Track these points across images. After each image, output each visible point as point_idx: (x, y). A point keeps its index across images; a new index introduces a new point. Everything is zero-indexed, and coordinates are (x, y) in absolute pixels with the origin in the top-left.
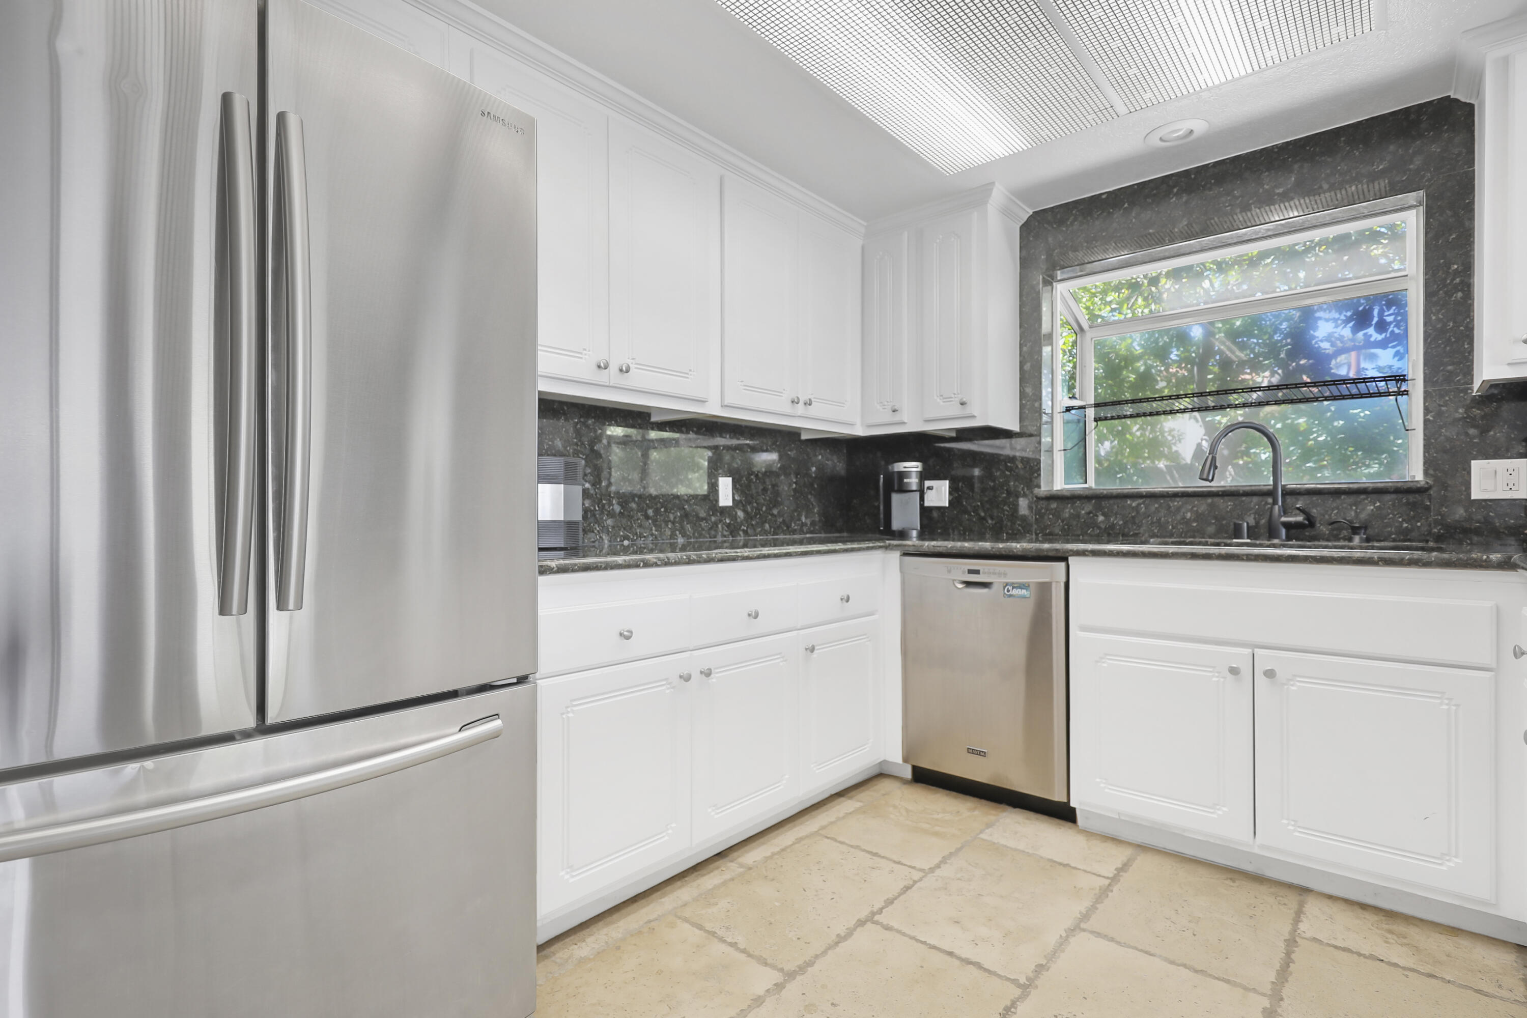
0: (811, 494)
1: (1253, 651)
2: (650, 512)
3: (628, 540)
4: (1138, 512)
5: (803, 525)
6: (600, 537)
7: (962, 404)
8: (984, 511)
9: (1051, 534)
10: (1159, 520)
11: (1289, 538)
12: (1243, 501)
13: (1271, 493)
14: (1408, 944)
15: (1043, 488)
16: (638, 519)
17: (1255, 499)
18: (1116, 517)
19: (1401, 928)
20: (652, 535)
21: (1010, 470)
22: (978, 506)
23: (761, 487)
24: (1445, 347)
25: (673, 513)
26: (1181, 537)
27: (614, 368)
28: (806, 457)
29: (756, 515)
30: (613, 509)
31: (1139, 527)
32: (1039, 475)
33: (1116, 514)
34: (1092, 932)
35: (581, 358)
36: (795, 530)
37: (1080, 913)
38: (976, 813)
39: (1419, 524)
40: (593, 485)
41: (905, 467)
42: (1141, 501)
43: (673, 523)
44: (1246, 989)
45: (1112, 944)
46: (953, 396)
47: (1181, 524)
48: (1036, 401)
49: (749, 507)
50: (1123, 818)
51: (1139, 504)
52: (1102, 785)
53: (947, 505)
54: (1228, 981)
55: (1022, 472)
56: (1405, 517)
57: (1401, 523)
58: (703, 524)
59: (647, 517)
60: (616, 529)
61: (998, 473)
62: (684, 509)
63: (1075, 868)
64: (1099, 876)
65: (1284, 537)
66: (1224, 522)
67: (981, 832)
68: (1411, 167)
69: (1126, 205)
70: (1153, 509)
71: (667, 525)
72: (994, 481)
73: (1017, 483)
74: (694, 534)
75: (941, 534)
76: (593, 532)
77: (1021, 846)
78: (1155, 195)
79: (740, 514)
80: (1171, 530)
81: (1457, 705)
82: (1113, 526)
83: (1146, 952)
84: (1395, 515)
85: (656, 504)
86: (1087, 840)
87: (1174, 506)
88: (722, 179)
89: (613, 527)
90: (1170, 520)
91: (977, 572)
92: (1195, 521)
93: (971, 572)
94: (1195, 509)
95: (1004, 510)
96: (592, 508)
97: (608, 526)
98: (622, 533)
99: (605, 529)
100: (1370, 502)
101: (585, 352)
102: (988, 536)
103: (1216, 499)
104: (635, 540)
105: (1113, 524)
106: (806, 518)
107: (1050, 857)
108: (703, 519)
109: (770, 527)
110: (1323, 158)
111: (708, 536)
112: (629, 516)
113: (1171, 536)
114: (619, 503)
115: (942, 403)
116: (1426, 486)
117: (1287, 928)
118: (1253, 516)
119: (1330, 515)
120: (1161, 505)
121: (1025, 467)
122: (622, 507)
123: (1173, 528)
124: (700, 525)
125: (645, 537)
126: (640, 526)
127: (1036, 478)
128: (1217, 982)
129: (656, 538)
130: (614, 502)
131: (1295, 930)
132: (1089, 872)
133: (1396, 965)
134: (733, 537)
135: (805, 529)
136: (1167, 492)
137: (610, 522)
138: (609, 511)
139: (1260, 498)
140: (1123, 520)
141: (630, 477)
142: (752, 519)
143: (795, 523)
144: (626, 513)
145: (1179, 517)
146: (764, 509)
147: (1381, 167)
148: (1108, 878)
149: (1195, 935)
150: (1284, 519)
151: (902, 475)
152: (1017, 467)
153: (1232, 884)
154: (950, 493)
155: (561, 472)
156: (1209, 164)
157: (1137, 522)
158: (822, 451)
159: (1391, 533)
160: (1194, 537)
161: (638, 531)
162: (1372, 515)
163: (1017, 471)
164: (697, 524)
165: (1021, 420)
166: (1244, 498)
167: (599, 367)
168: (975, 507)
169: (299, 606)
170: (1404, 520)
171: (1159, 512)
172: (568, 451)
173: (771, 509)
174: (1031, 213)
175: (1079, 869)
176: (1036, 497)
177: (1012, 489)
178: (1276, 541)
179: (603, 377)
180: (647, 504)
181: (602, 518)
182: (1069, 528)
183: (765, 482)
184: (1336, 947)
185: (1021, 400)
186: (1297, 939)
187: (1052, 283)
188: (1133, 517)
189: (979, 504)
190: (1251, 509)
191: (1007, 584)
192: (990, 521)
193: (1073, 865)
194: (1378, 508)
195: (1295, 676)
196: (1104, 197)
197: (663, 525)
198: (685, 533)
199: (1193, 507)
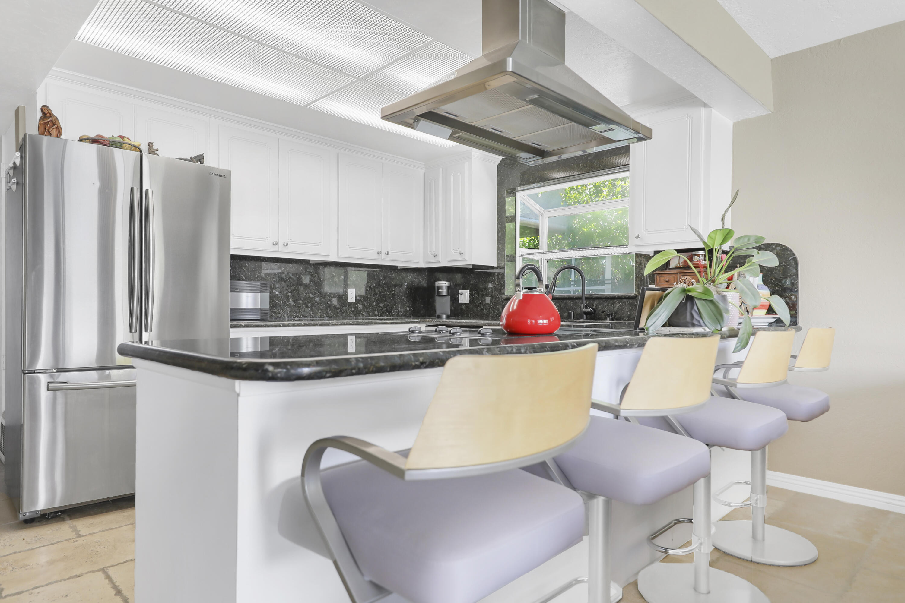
0: (404, 296)
2: (310, 305)
3: (298, 318)
5: (399, 312)
6: (283, 316)
7: (461, 254)
8: (483, 306)
11: (587, 319)
13: (580, 298)
15: (506, 294)
16: (303, 308)
17: (576, 301)
20: (310, 315)
22: (480, 303)
23: (373, 293)
25: (322, 305)
27: (280, 244)
28: (401, 278)
29: (370, 306)
30: (290, 303)
32: (504, 288)
35: (266, 241)
36: (394, 314)
39: (633, 313)
40: (280, 292)
41: (439, 284)
43: (322, 310)
46: (458, 250)
48: (503, 251)
49: (365, 303)
53: (468, 302)
55: (498, 287)
56: (629, 310)
57: (627, 312)
58: (339, 311)
59: (307, 307)
60: (292, 312)
61: (489, 287)
62: (328, 303)
65: (585, 317)
71: (319, 311)
72: (487, 291)
73: (495, 292)
74: (333, 315)
75: (466, 317)
76: (280, 313)
79: (360, 306)
84: (626, 309)
85: (313, 301)
88: (338, 154)
89: (290, 312)
95: (490, 305)
96: (279, 303)
97: (287, 311)
98: (294, 314)
99: (285, 312)
100: (619, 303)
101: (267, 238)
102: (484, 318)
104: (301, 318)
106: (401, 308)
108: (338, 308)
109: (378, 313)
111: (341, 316)
112: (298, 306)
114: (293, 301)
115: (454, 253)
116: (635, 296)
121: (499, 284)
122: (295, 302)
124: (337, 311)
125: (306, 316)
126: (304, 311)
127: (503, 289)
129: (312, 317)
130: (290, 300)
134: (356, 317)
135: (400, 314)
137: (288, 309)
138: (288, 304)
139: (579, 301)
141: (299, 289)
142: (367, 308)
143: (394, 311)
144: (296, 305)
146: (374, 304)
150: (585, 310)
151: (439, 287)
152: (496, 284)
154: (470, 297)
155: (259, 288)
158: (412, 274)
159: (624, 317)
161: (303, 313)
162: (618, 309)
164: (335, 311)
165: (498, 260)
167: (273, 244)
169: (151, 331)
172: (267, 278)
173: (378, 304)
174: (502, 159)
176: (503, 299)
177: (494, 295)
178: (582, 320)
179: (276, 248)
180: (307, 301)
181: (284, 307)
183: (375, 291)
185: (497, 251)
187: (515, 193)
189: (481, 302)
192: (485, 311)
197: (316, 311)
198: (328, 314)
199: (559, 304)
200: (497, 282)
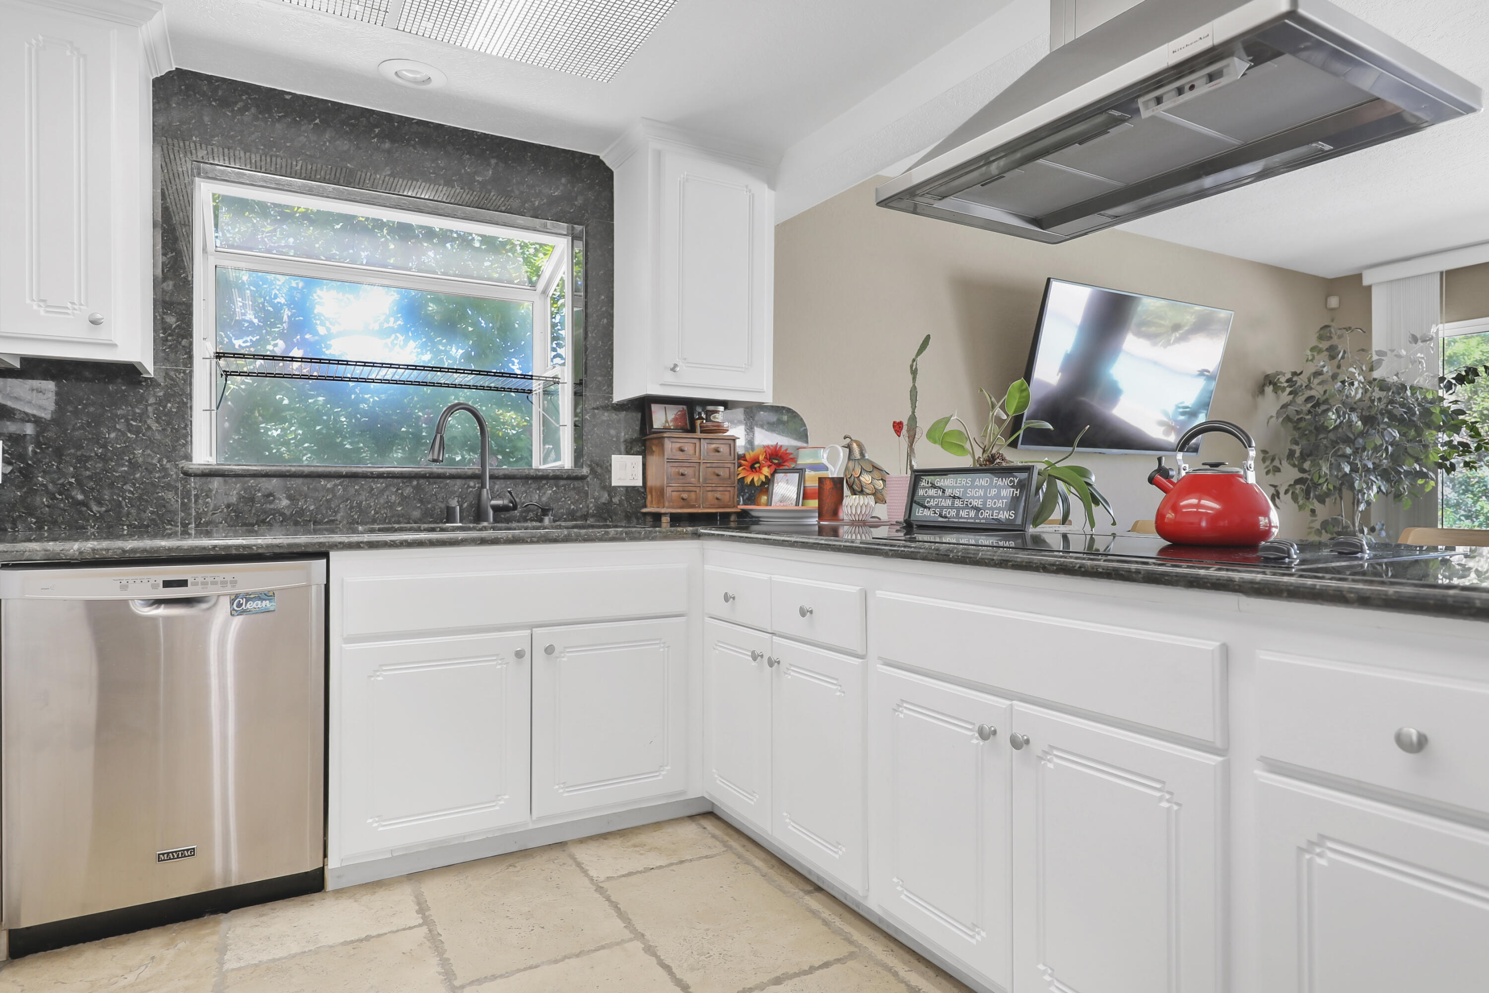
1: (532, 631)
4: (334, 496)
7: (95, 322)
8: (83, 492)
9: (208, 523)
10: (359, 504)
11: (496, 520)
12: (447, 484)
13: (478, 477)
14: (651, 849)
15: (194, 461)
17: (459, 482)
18: (306, 501)
19: (636, 840)
21: (137, 431)
22: (71, 484)
24: (597, 361)
26: (384, 522)
31: (336, 512)
32: (189, 441)
33: (306, 497)
34: (472, 983)
37: (440, 974)
38: (181, 945)
39: (581, 506)
42: (338, 481)
44: (618, 944)
45: (499, 981)
46: (69, 305)
47: (384, 508)
48: (184, 337)
50: (395, 854)
51: (336, 485)
52: (375, 825)
54: (603, 947)
55: (158, 436)
56: (573, 500)
57: (570, 505)
61: (113, 435)
63: (379, 936)
64: (410, 928)
65: (491, 520)
66: (429, 506)
67: (221, 963)
68: (576, 203)
69: (317, 121)
70: (352, 491)
72: (104, 446)
73: (148, 452)
77: (295, 949)
78: (353, 125)
80: (374, 516)
81: (668, 647)
82: (301, 513)
83: (531, 968)
84: (566, 499)
86: (356, 901)
87: (377, 488)
90: (372, 504)
91: (183, 583)
92: (400, 504)
93: (167, 584)
94: (400, 491)
95: (124, 491)
100: (549, 487)
102: (90, 531)
103: (422, 481)
105: (302, 509)
107: (342, 941)
110: (514, 165)
113: (374, 521)
115: (42, 313)
116: (575, 473)
117: (587, 881)
118: (456, 499)
119: (520, 499)
120: (362, 486)
121: (164, 430)
123: (376, 513)
127: (183, 445)
128: (598, 953)
131: (591, 879)
132: (398, 931)
133: (661, 867)
136: (372, 473)
139: (463, 481)
140: (315, 504)
145: (382, 501)
147: (556, 194)
148: (420, 925)
149: (543, 928)
150: (494, 502)
152: (149, 428)
153: (515, 869)
154: (8, 462)
156: (414, 119)
157: (333, 506)
159: (563, 514)
160: (399, 523)
162: (550, 498)
163: (149, 433)
165: (157, 360)
166: (448, 481)
168: (63, 485)
170: (571, 503)
171: (359, 494)
174: (174, 69)
175: (386, 934)
176: (184, 472)
177: (140, 460)
178: (485, 524)
182: (237, 516)
184: (623, 876)
185: (155, 332)
186: (601, 885)
188: (328, 501)
189: (72, 480)
190: (455, 492)
191: (237, 596)
192: (95, 508)
193: (374, 934)
194: (555, 492)
195: (565, 648)
196: (288, 97)
199: (398, 489)
200: (157, 422)
